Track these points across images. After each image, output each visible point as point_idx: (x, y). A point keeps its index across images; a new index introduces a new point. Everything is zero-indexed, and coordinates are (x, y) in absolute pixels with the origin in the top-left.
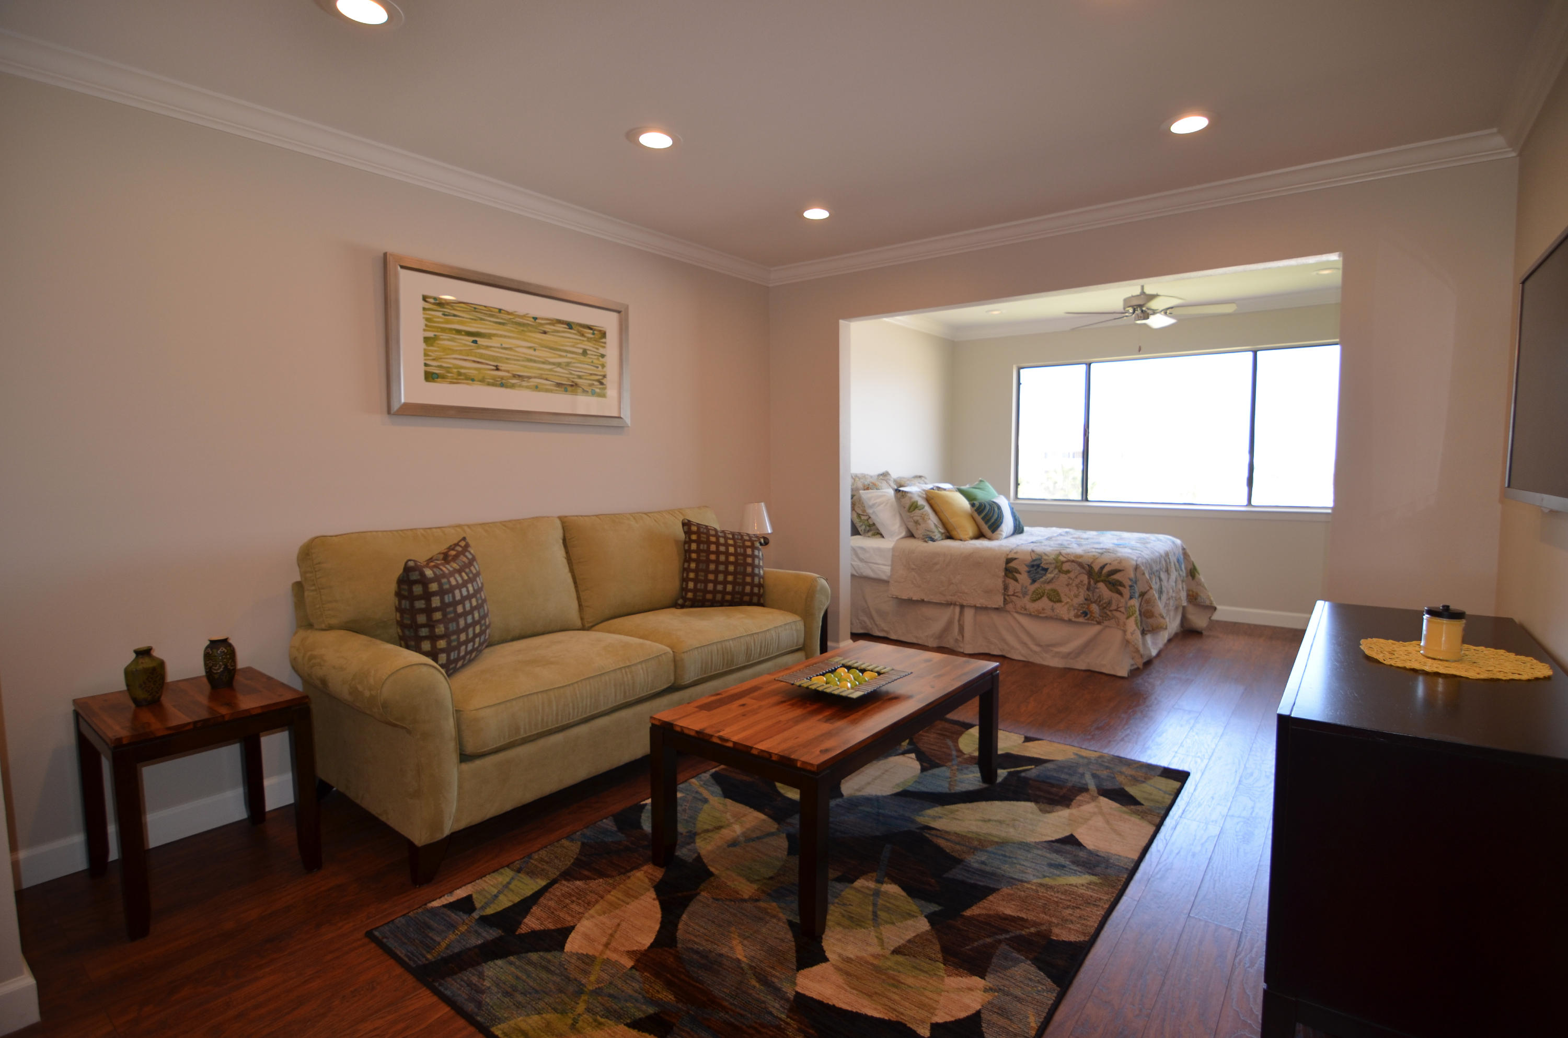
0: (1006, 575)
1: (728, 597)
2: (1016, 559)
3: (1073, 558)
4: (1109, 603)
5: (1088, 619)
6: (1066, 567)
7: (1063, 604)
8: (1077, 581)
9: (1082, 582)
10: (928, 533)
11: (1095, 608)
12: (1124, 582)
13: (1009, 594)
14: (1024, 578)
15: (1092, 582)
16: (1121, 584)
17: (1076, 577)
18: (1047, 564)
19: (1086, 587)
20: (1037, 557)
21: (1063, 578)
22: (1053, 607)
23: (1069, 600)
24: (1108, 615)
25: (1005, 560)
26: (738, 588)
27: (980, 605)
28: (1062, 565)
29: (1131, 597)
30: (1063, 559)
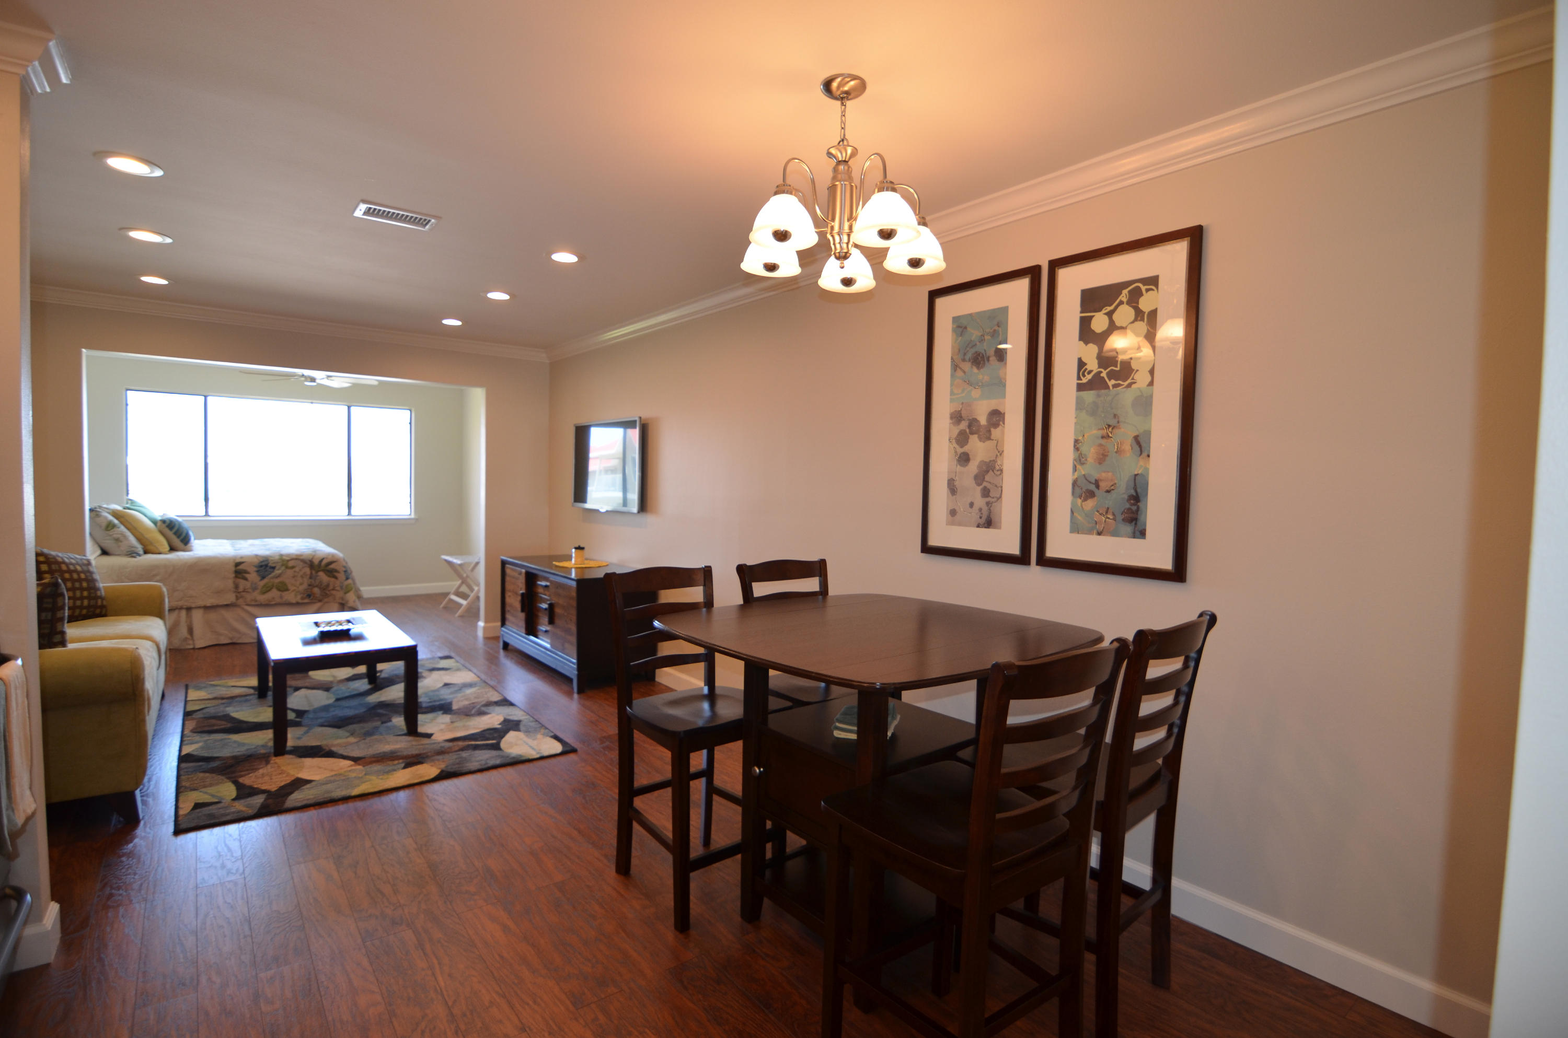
0: (236, 577)
2: (243, 563)
3: (295, 557)
4: (328, 585)
5: (312, 600)
6: (291, 564)
7: (290, 591)
8: (301, 573)
9: (305, 573)
11: (316, 590)
12: (338, 569)
13: (240, 591)
14: (253, 576)
15: (314, 572)
16: (336, 571)
17: (300, 570)
18: (274, 563)
19: (308, 576)
20: (264, 559)
21: (290, 572)
22: (281, 594)
23: (295, 588)
24: (327, 594)
25: (234, 565)
27: (210, 605)
28: (288, 563)
29: (347, 579)
30: (288, 558)
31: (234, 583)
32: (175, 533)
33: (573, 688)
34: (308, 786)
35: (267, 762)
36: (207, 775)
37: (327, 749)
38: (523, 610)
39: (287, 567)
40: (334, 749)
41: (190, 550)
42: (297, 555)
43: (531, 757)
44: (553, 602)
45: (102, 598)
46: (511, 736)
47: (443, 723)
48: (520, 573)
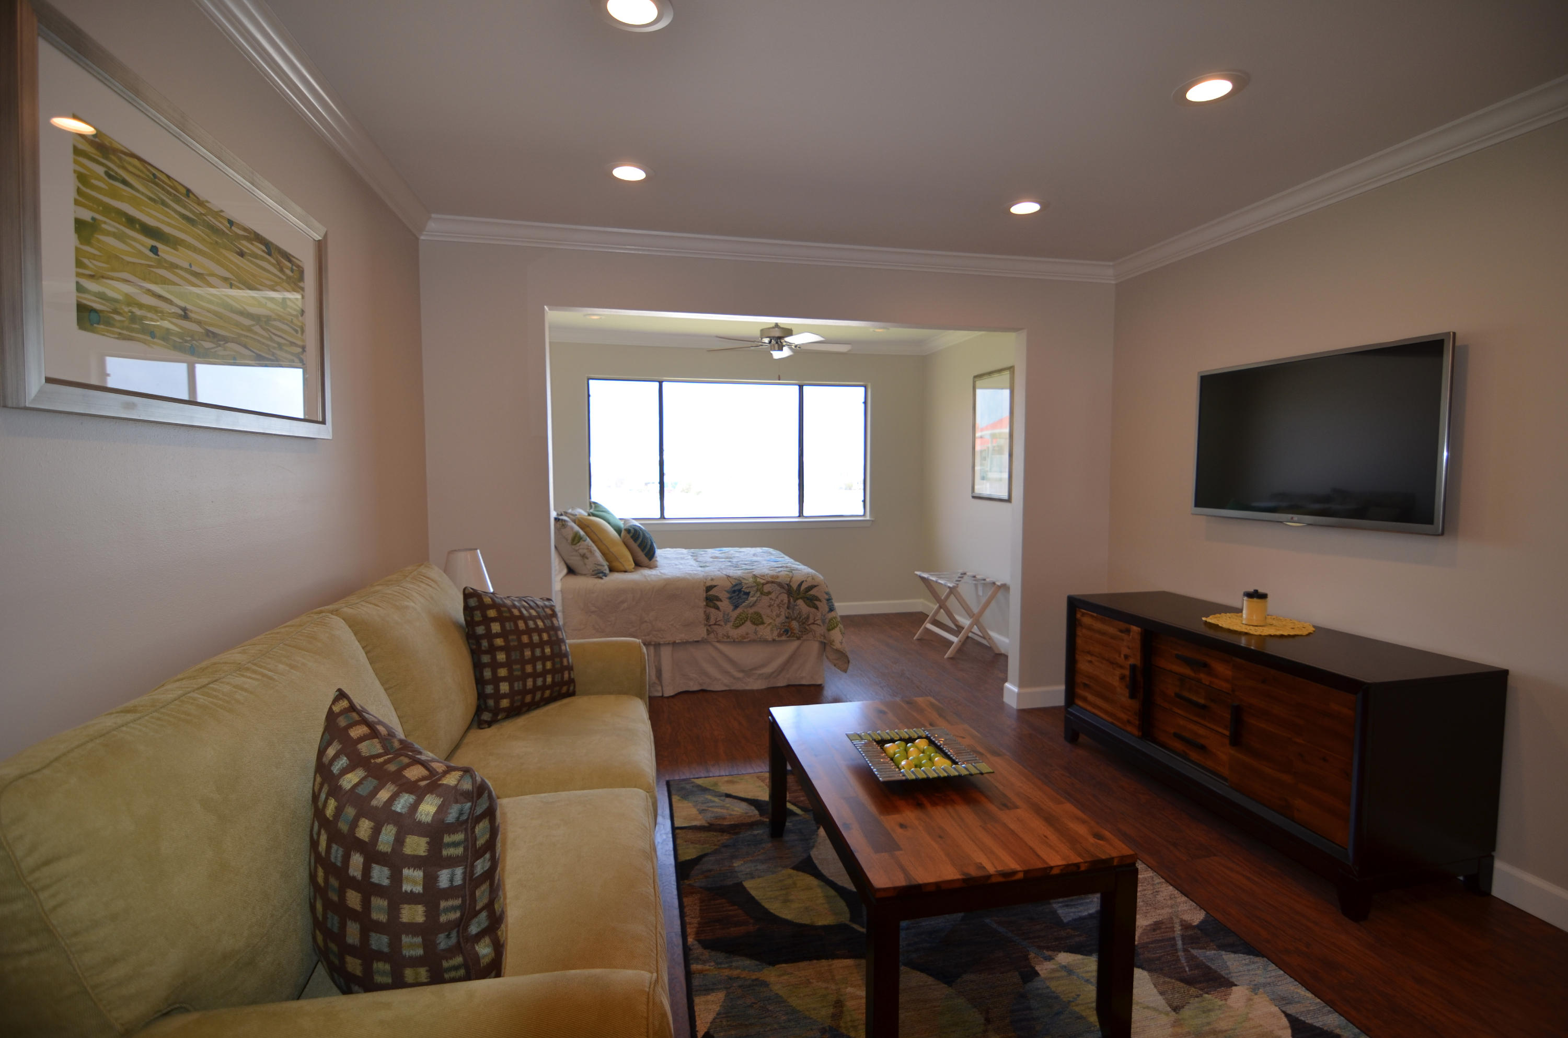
0: (707, 605)
2: (715, 586)
3: (770, 579)
4: (808, 618)
5: (789, 636)
6: (767, 588)
7: (766, 625)
8: (778, 602)
9: (782, 601)
10: (599, 567)
11: (795, 624)
12: (819, 597)
13: (711, 624)
14: (725, 605)
15: (792, 600)
16: (817, 599)
17: (777, 598)
18: (748, 587)
19: (786, 605)
20: (736, 581)
21: (765, 600)
22: (756, 629)
23: (771, 621)
24: (806, 629)
25: (705, 589)
27: (680, 641)
28: (765, 587)
29: (830, 610)
30: (763, 581)
31: (705, 612)
32: (640, 546)
38: (1132, 696)
39: (762, 593)
41: (656, 567)
42: (772, 577)
45: (570, 667)
48: (1125, 631)
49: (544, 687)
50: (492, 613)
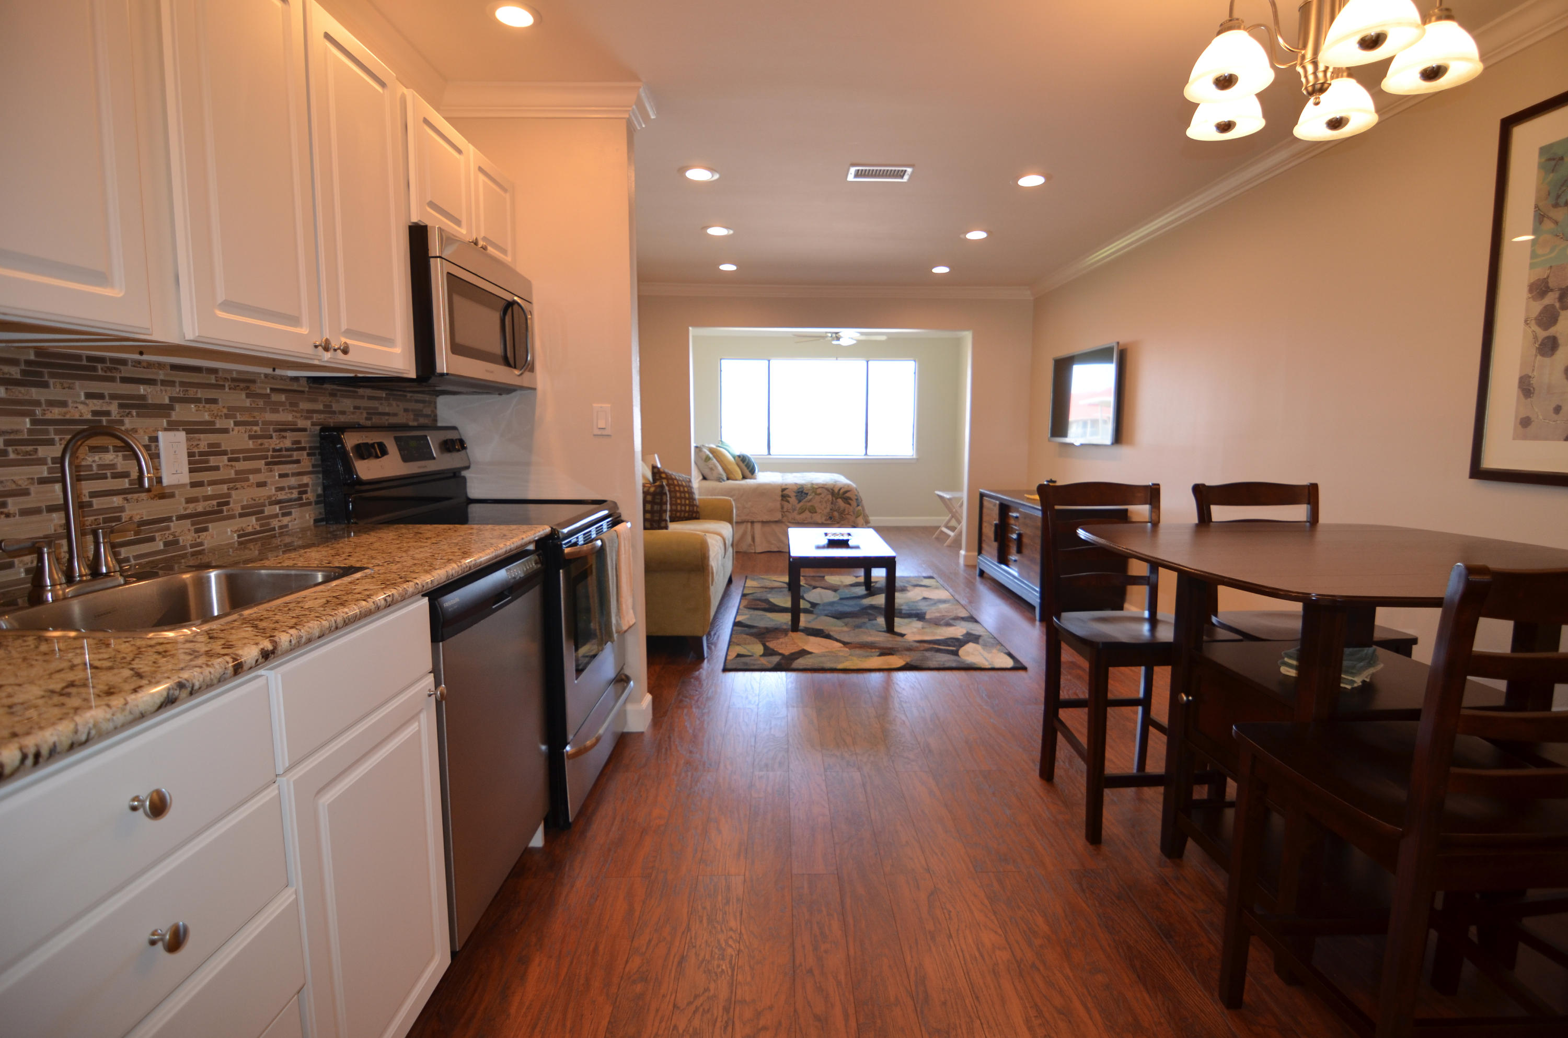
0: (782, 500)
1: (687, 515)
2: (787, 489)
3: (821, 487)
4: (844, 509)
6: (819, 491)
7: (818, 514)
8: (826, 499)
9: (828, 499)
10: (721, 476)
11: (836, 514)
12: (852, 496)
13: (782, 510)
14: (793, 500)
15: (834, 499)
16: (851, 499)
17: (825, 497)
18: (806, 491)
19: (831, 502)
20: (801, 486)
21: (818, 498)
22: (812, 516)
23: (819, 510)
25: (781, 490)
26: (691, 508)
27: (765, 520)
28: (818, 490)
29: (858, 506)
30: (816, 487)
31: (781, 504)
32: (746, 466)
33: (1035, 617)
34: (809, 656)
35: (786, 635)
36: (748, 637)
37: (827, 633)
38: (996, 540)
39: (816, 494)
40: (832, 633)
41: (755, 479)
42: (823, 484)
43: (983, 667)
44: (1021, 532)
45: (697, 507)
46: (970, 646)
47: (915, 628)
48: (995, 505)
49: (685, 511)
50: (663, 476)
